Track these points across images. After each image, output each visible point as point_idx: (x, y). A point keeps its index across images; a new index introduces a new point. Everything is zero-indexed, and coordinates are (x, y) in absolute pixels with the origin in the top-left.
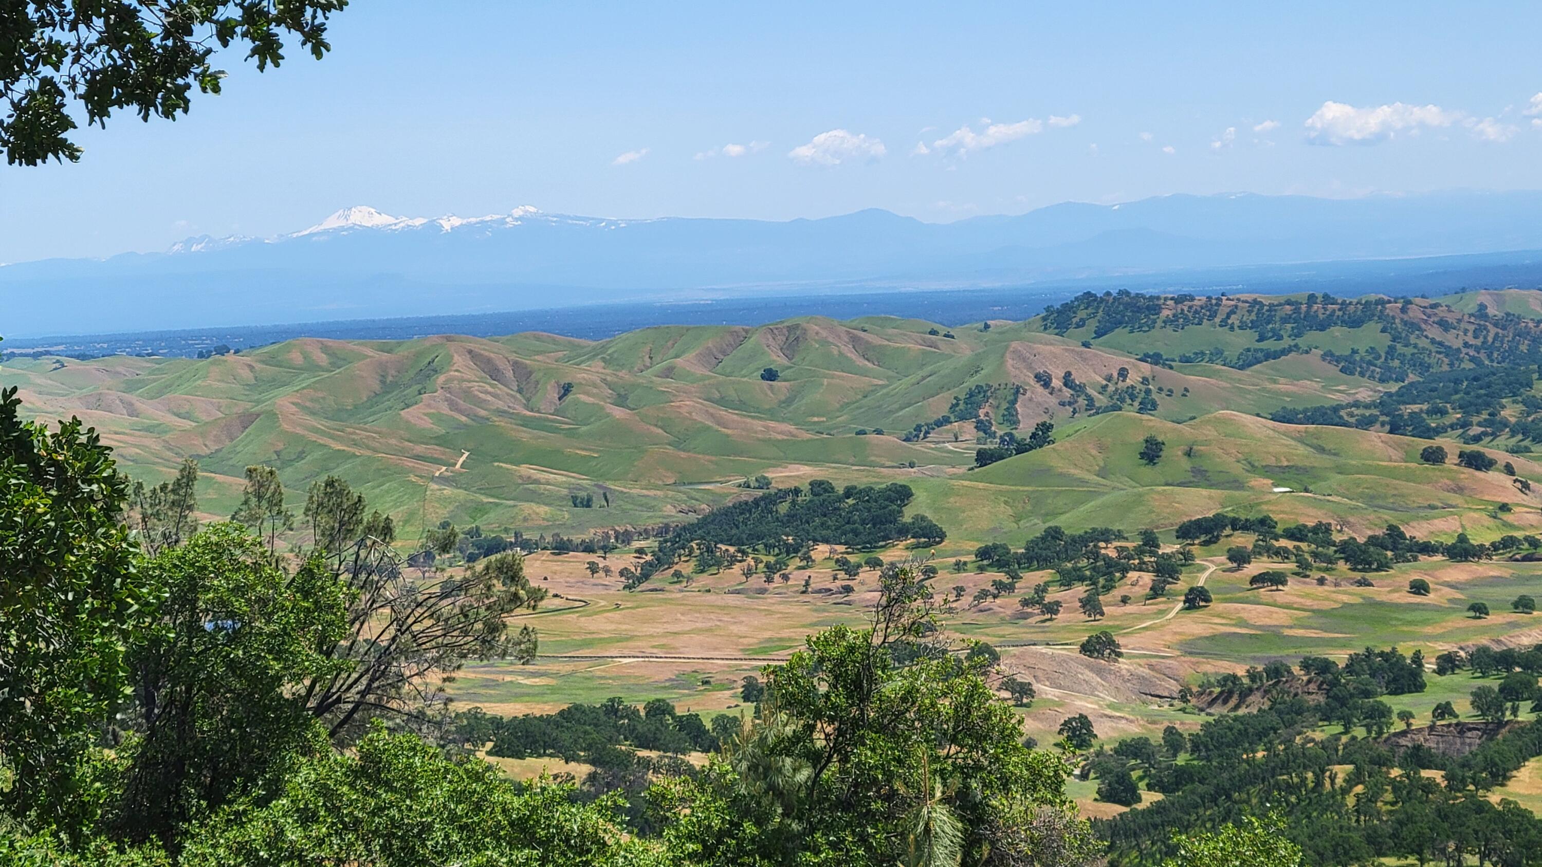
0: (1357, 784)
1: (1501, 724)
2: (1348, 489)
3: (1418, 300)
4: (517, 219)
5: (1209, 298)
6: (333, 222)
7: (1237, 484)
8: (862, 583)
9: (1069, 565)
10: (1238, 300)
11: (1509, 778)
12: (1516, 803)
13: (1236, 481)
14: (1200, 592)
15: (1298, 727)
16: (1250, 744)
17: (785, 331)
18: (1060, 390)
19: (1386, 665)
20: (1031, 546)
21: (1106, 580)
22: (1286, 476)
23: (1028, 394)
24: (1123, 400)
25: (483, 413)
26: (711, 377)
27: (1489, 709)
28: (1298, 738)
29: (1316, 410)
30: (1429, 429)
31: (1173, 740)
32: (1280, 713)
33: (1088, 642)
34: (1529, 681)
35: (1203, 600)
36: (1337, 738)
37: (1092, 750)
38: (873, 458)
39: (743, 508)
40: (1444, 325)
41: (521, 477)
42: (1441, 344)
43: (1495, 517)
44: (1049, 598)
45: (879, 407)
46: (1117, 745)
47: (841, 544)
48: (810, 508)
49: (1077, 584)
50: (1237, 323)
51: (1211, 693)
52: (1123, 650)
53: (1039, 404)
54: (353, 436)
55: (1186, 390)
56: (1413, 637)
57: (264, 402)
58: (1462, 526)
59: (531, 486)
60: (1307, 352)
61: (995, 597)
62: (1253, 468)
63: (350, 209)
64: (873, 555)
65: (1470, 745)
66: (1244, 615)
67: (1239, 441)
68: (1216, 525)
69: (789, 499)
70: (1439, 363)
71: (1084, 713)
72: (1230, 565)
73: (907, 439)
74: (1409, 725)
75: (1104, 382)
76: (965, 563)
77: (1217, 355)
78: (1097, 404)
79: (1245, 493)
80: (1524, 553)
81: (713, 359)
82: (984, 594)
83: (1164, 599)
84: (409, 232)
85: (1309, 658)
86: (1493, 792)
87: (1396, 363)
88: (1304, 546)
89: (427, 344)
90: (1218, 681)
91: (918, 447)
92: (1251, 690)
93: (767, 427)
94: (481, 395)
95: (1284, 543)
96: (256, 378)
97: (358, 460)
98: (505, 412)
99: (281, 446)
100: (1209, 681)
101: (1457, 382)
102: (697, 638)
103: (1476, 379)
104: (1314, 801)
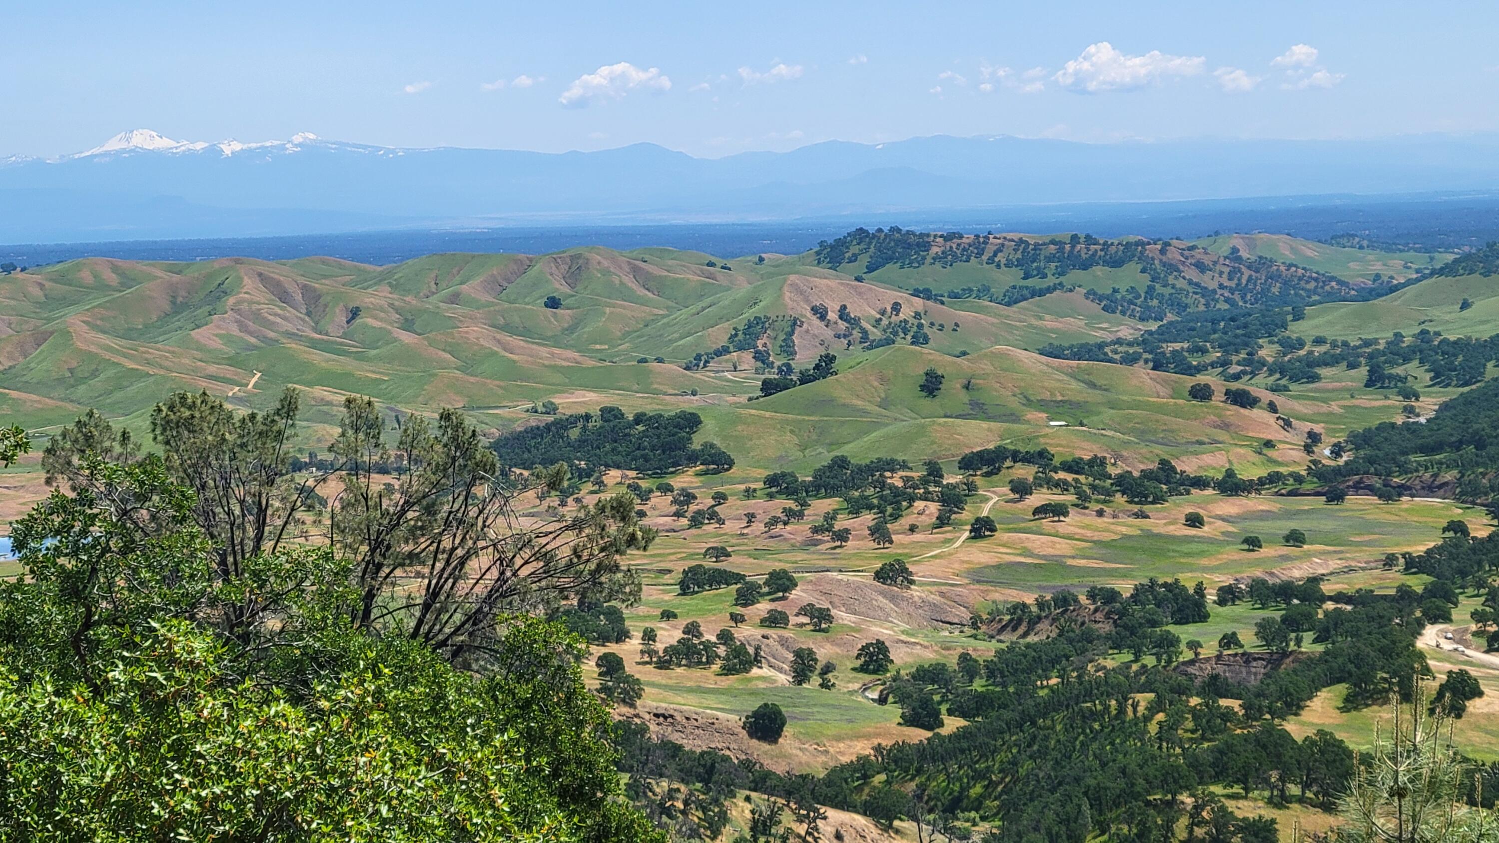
0: (1158, 712)
1: (1285, 654)
2: (1119, 424)
3: (1175, 242)
4: (296, 146)
5: (977, 236)
6: (114, 145)
7: (1013, 417)
8: (654, 508)
9: (857, 494)
10: (1005, 238)
11: (1302, 708)
12: (1331, 733)
13: (1012, 414)
14: (986, 522)
15: (1089, 655)
16: (1043, 670)
17: (568, 260)
18: (836, 323)
19: (1170, 595)
20: (819, 474)
21: (894, 509)
22: (1061, 410)
23: (805, 326)
24: (896, 334)
25: (272, 335)
26: (496, 304)
27: (1274, 638)
28: (1090, 665)
29: (1082, 346)
30: (1190, 367)
31: (967, 663)
32: (1070, 641)
33: (882, 569)
34: (1310, 613)
35: (989, 530)
36: (1127, 665)
37: (888, 675)
38: (655, 386)
39: (535, 432)
40: (1200, 267)
41: (314, 398)
42: (1197, 285)
43: (1260, 453)
44: (838, 526)
45: (661, 336)
46: (914, 670)
47: (632, 469)
48: (599, 433)
49: (865, 512)
50: (1003, 261)
51: (1000, 620)
52: (915, 578)
53: (815, 336)
54: (146, 356)
55: (957, 325)
56: (1191, 568)
57: (54, 320)
58: (1230, 461)
59: (325, 408)
60: (1071, 291)
61: (785, 524)
62: (1029, 402)
63: (132, 132)
64: (665, 481)
65: (1255, 674)
66: (1029, 545)
67: (1015, 376)
68: (998, 457)
69: (580, 425)
70: (1196, 303)
71: (882, 639)
72: (1012, 496)
73: (687, 368)
74: (1197, 654)
75: (878, 316)
76: (755, 490)
77: (984, 291)
78: (871, 337)
79: (1024, 427)
80: (1289, 488)
81: (498, 287)
82: (774, 521)
83: (950, 528)
84: (190, 155)
85: (1095, 588)
86: (1288, 721)
87: (1155, 302)
88: (1082, 478)
89: (216, 266)
90: (1008, 609)
91: (698, 376)
92: (1039, 618)
93: (553, 354)
94: (271, 317)
95: (1062, 475)
96: (46, 296)
97: (152, 379)
98: (294, 334)
99: (74, 364)
100: (998, 609)
101: (1214, 322)
103: (1233, 319)
104: (1117, 728)
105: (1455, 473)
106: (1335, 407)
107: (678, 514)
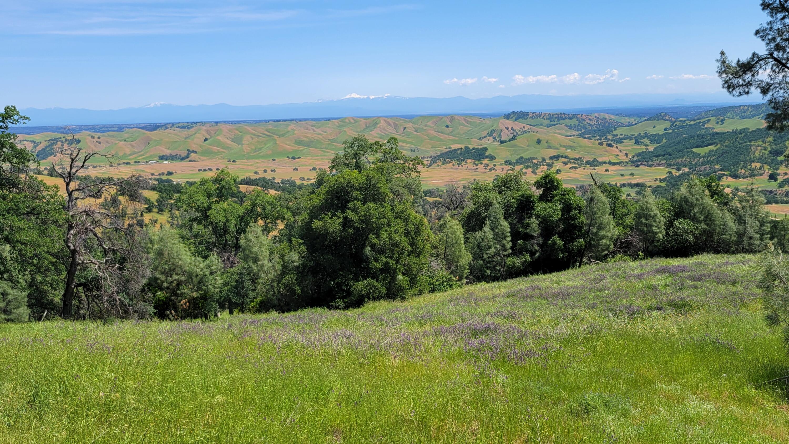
2: (583, 151)
3: (584, 114)
5: (540, 113)
6: (348, 97)
7: (557, 149)
10: (546, 113)
17: (450, 118)
18: (511, 131)
20: (517, 160)
22: (569, 147)
23: (504, 131)
25: (387, 133)
26: (435, 127)
35: (560, 172)
38: (474, 143)
39: (449, 152)
40: (590, 120)
42: (589, 124)
43: (616, 157)
47: (473, 159)
48: (465, 152)
50: (545, 118)
53: (506, 134)
55: (537, 131)
58: (609, 159)
60: (561, 125)
62: (561, 146)
64: (481, 162)
66: (570, 175)
67: (557, 140)
68: (557, 157)
69: (459, 150)
70: (589, 128)
72: (563, 165)
73: (479, 140)
76: (502, 164)
77: (541, 125)
79: (561, 151)
80: (626, 164)
81: (435, 123)
84: (363, 99)
87: (580, 127)
88: (578, 162)
89: (376, 120)
91: (482, 141)
93: (449, 137)
95: (573, 161)
96: (339, 125)
98: (392, 133)
102: (448, 177)
105: (665, 161)
106: (629, 148)
107: (486, 169)
